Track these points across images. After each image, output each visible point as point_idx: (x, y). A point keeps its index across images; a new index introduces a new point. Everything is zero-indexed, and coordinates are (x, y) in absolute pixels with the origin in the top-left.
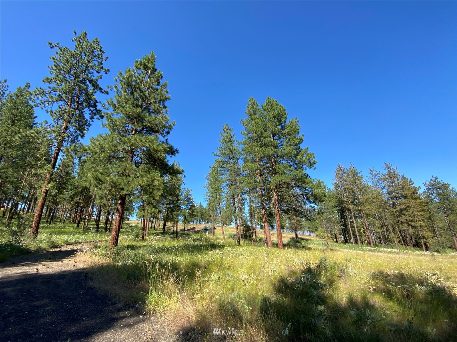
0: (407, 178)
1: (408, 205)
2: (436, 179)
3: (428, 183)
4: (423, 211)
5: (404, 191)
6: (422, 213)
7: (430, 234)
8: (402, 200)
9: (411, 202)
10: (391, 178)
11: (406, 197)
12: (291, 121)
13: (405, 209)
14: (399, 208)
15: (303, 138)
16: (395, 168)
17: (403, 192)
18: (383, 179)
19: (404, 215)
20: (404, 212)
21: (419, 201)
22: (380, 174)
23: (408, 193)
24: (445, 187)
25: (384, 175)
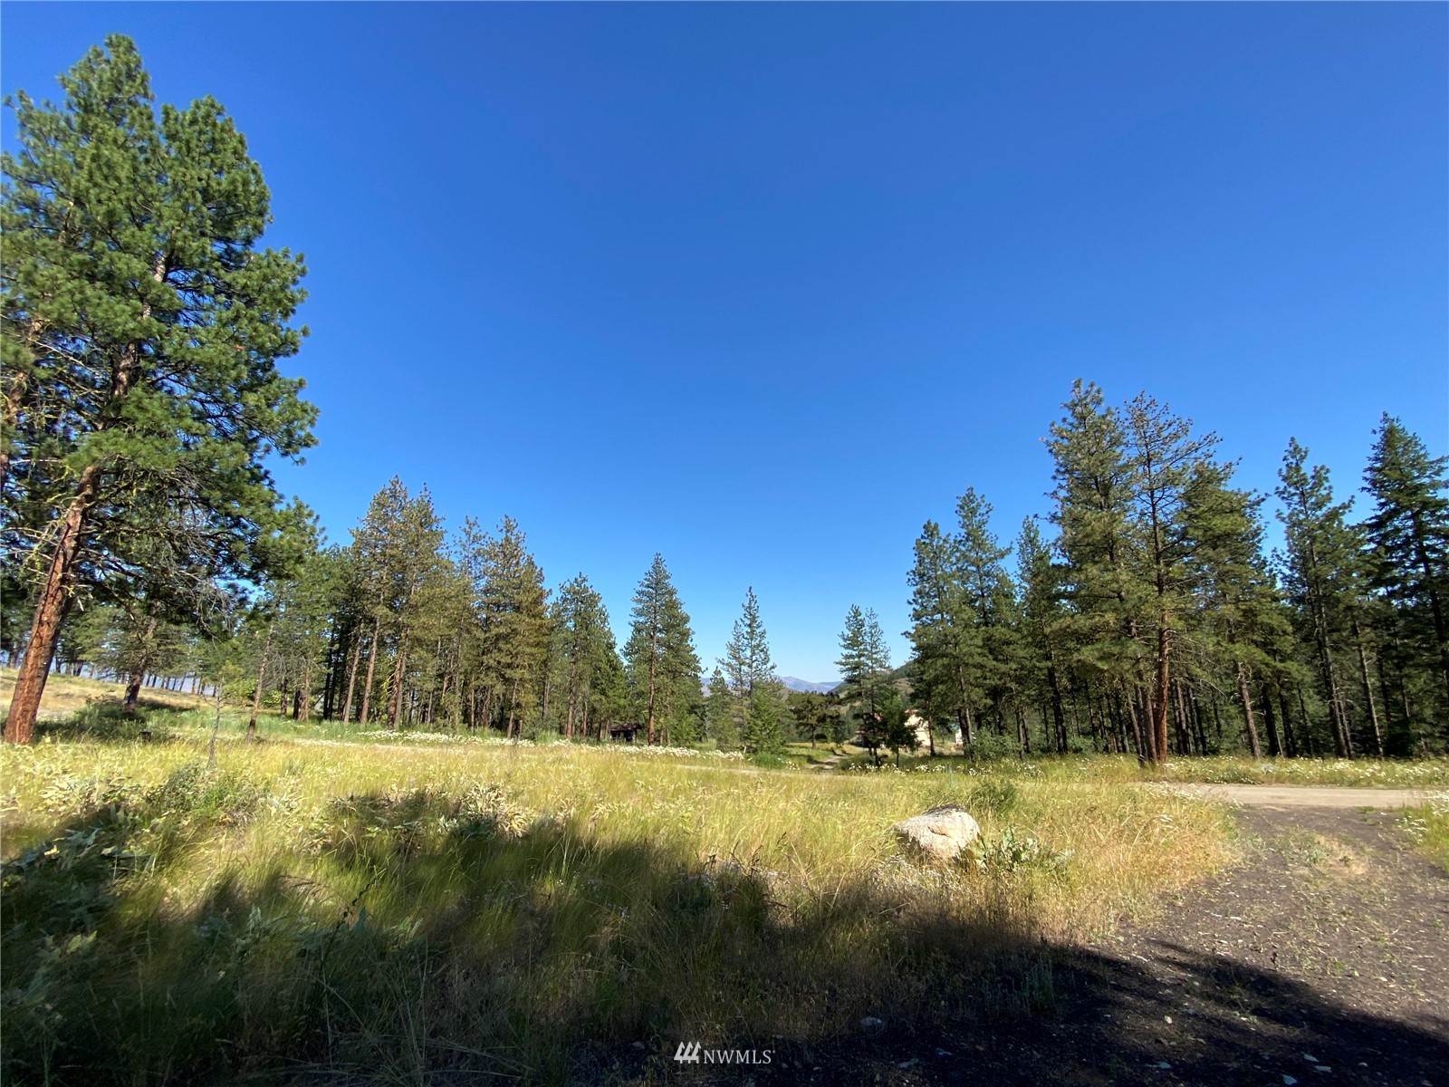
0: (536, 564)
1: (515, 626)
2: (585, 580)
3: (568, 585)
4: (538, 645)
5: (518, 593)
6: (534, 650)
7: (532, 698)
8: (509, 614)
9: (523, 623)
10: (505, 556)
11: (518, 608)
12: (274, 253)
13: (506, 637)
14: (495, 631)
15: (300, 338)
16: (522, 535)
17: (516, 596)
18: (489, 553)
19: (500, 650)
20: (501, 644)
21: (539, 622)
22: (487, 539)
23: (525, 599)
24: (592, 600)
25: (493, 545)
